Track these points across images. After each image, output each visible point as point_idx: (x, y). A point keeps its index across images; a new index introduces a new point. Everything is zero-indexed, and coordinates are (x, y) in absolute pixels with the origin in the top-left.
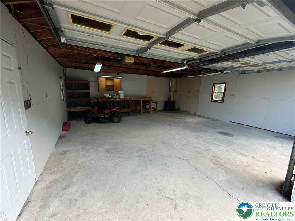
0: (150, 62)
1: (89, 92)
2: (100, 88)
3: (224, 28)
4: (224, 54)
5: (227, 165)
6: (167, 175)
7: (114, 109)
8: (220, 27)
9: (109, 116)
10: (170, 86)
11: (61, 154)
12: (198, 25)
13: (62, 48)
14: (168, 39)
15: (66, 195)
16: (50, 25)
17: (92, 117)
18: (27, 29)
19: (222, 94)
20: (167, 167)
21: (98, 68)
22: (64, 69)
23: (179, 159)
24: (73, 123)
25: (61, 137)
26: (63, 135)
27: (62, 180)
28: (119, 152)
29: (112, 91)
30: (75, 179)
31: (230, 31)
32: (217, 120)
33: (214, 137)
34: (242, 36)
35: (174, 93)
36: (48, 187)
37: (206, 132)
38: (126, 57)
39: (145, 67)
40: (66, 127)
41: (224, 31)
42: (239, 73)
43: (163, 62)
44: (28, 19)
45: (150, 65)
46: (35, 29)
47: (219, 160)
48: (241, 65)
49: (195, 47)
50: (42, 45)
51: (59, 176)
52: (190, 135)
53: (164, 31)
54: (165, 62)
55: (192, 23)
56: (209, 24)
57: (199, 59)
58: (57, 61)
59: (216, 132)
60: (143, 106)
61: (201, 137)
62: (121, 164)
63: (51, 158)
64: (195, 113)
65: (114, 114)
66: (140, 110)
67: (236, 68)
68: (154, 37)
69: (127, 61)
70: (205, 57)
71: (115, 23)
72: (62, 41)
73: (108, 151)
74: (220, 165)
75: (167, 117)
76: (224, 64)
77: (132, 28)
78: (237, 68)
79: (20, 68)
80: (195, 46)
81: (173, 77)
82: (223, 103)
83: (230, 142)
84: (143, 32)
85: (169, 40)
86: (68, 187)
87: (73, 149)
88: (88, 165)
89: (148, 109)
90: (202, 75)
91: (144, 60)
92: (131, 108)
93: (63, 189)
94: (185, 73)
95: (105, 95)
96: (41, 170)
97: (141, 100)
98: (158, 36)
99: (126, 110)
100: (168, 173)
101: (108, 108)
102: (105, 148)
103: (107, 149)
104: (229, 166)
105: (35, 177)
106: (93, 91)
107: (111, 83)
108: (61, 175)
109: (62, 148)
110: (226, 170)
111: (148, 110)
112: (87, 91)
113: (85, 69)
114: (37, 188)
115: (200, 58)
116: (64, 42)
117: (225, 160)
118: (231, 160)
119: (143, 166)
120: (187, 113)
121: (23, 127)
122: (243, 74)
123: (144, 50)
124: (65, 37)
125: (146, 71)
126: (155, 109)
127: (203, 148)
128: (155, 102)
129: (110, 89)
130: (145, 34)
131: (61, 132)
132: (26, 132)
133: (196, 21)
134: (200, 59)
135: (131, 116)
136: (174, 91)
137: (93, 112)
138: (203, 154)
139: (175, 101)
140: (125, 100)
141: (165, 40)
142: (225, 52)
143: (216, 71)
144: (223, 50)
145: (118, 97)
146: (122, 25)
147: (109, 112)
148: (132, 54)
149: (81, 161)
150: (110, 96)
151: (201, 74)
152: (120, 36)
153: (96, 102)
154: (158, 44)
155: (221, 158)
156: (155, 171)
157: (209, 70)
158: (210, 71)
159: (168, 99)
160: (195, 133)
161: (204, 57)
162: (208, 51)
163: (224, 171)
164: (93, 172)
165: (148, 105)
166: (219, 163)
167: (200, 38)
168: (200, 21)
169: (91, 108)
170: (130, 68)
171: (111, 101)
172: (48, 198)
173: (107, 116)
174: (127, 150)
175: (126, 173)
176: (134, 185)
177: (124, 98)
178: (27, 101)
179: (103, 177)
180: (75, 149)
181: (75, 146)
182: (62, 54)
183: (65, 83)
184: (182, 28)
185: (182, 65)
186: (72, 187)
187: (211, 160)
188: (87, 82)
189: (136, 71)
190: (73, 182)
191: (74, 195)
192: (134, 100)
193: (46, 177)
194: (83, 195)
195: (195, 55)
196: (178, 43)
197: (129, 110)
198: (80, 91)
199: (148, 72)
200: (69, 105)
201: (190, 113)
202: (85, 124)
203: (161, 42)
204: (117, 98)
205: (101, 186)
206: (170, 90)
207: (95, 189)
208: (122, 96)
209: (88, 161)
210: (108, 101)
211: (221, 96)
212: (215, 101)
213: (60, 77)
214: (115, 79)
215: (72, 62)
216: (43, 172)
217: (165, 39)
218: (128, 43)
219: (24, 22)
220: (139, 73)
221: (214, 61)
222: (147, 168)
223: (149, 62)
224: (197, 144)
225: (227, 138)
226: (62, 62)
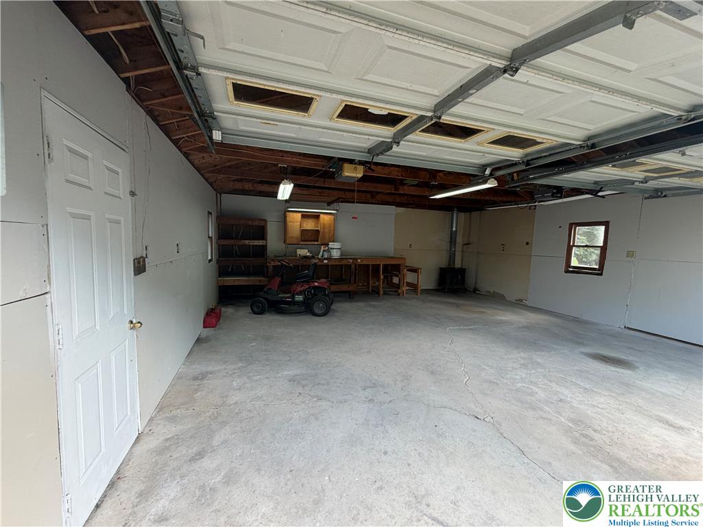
0: (402, 176)
1: (264, 244)
2: (289, 235)
3: (582, 81)
4: (593, 146)
5: (617, 451)
6: (438, 457)
7: (316, 284)
8: (573, 81)
9: (304, 299)
10: (452, 231)
11: (195, 378)
12: (512, 80)
13: (213, 151)
14: (440, 118)
15: (195, 476)
16: (193, 108)
17: (266, 299)
18: (155, 119)
19: (598, 252)
20: (439, 435)
21: (285, 190)
22: (219, 195)
23: (472, 418)
24: (228, 311)
25: (199, 341)
26: (204, 336)
27: (191, 437)
28: (320, 386)
29: (313, 243)
30: (217, 440)
31: (601, 87)
32: (586, 322)
33: (576, 368)
34: (639, 98)
35: (463, 247)
36: (161, 451)
37: (553, 352)
38: (346, 166)
39: (390, 186)
40: (212, 318)
41: (583, 89)
42: (646, 195)
43: (433, 173)
44: (157, 101)
45: (402, 183)
46: (169, 119)
47: (590, 432)
48: (648, 174)
49: (512, 134)
50: (179, 148)
51: (186, 427)
52: (506, 357)
53: (430, 103)
54: (438, 174)
55: (497, 77)
56: (540, 77)
57: (523, 162)
58: (206, 179)
59: (582, 353)
60: (384, 280)
61: (538, 363)
62: (322, 416)
63: (175, 385)
64: (521, 300)
65: (315, 295)
66: (378, 287)
67: (633, 182)
68: (406, 117)
69: (347, 174)
70: (541, 157)
71: (317, 93)
72: (214, 138)
73: (294, 381)
74: (594, 447)
75: (445, 307)
76: (594, 172)
77: (354, 100)
78: (636, 183)
79: (133, 194)
80: (509, 132)
81: (461, 210)
82: (601, 274)
83: (628, 385)
84: (380, 107)
85: (441, 121)
86: (200, 455)
87: (219, 371)
88: (249, 409)
89: (398, 286)
90: (537, 204)
91: (387, 170)
92: (355, 283)
93: (190, 460)
94: (492, 198)
95: (298, 250)
96: (151, 410)
97: (379, 265)
98: (417, 115)
99: (344, 287)
100: (440, 452)
101: (304, 282)
102: (290, 373)
103: (294, 376)
104: (624, 456)
105: (138, 425)
106: (273, 243)
107: (313, 224)
108: (190, 425)
109: (198, 367)
110: (615, 465)
111: (397, 288)
112: (260, 243)
113: (260, 196)
114: (139, 449)
115: (528, 161)
116: (218, 139)
117: (610, 434)
118: (631, 436)
119: (376, 426)
120: (497, 299)
121: (126, 312)
122: (659, 197)
123: (385, 147)
124: (220, 129)
125: (394, 196)
126: (414, 287)
127: (542, 395)
128: (415, 270)
129: (311, 237)
130: (384, 112)
131: (199, 330)
132: (131, 322)
133: (505, 71)
134: (528, 163)
135: (356, 301)
136: (465, 244)
137: (270, 289)
138: (541, 410)
139: (465, 269)
140: (343, 262)
141: (433, 122)
142: (595, 141)
143: (576, 191)
144: (589, 138)
145: (326, 256)
146: (334, 96)
147: (304, 291)
148: (358, 157)
149: (235, 397)
150: (308, 254)
151: (533, 200)
152: (331, 119)
153: (278, 266)
154: (417, 132)
155: (599, 428)
156: (406, 444)
157: (555, 191)
158: (559, 192)
159: (449, 265)
160: (519, 353)
161: (539, 156)
162: (548, 141)
163: (608, 467)
164: (258, 428)
165: (397, 276)
166: (591, 443)
167: (522, 111)
168: (517, 70)
169: (267, 279)
170: (354, 191)
171: (309, 266)
172: (157, 475)
173: (299, 298)
174: (340, 381)
175: (332, 440)
176: (351, 472)
177: (341, 259)
178: (140, 258)
179: (278, 442)
180: (226, 369)
181: (225, 362)
182: (215, 166)
183: (219, 225)
184: (471, 92)
185: (480, 179)
186: (209, 457)
187: (567, 432)
188: (262, 224)
189: (369, 196)
190: (212, 447)
191: (210, 477)
192: (365, 263)
193: (159, 426)
194: (230, 479)
195: (514, 154)
196: (467, 126)
197: (352, 288)
198: (247, 242)
199: (398, 200)
200: (223, 271)
201: (507, 299)
202: (250, 315)
203: (424, 127)
204: (325, 259)
205: (272, 464)
206: (452, 240)
207: (259, 470)
208: (336, 254)
209: (248, 401)
210: (305, 264)
211: (595, 255)
212: (578, 271)
213: (210, 213)
214: (321, 215)
215: (234, 181)
216: (155, 416)
217: (432, 120)
218: (349, 134)
219: (151, 107)
220: (377, 202)
221: (567, 167)
222: (387, 432)
223: (400, 175)
224: (524, 383)
225: (615, 371)
226: (215, 182)
